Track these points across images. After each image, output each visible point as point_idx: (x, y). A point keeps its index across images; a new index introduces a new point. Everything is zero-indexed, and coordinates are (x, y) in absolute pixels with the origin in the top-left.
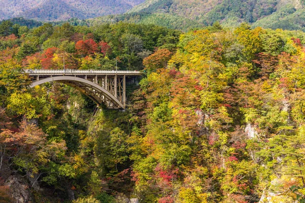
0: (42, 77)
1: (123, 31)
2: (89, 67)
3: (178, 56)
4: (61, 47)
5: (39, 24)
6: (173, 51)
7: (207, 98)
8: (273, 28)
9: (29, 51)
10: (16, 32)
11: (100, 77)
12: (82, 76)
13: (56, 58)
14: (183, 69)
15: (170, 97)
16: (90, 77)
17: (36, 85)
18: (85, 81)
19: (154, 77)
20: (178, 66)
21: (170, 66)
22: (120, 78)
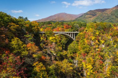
0: (57, 33)
1: (74, 23)
2: (67, 31)
3: (86, 29)
4: (61, 27)
5: (56, 22)
6: (85, 27)
7: (93, 38)
8: (109, 22)
9: (54, 28)
10: (51, 24)
11: (69, 34)
12: (65, 33)
13: (60, 29)
14: (87, 32)
15: (85, 38)
16: (67, 33)
17: (55, 35)
18: (66, 34)
19: (81, 33)
20: (86, 31)
21: (85, 31)
22: (74, 33)
